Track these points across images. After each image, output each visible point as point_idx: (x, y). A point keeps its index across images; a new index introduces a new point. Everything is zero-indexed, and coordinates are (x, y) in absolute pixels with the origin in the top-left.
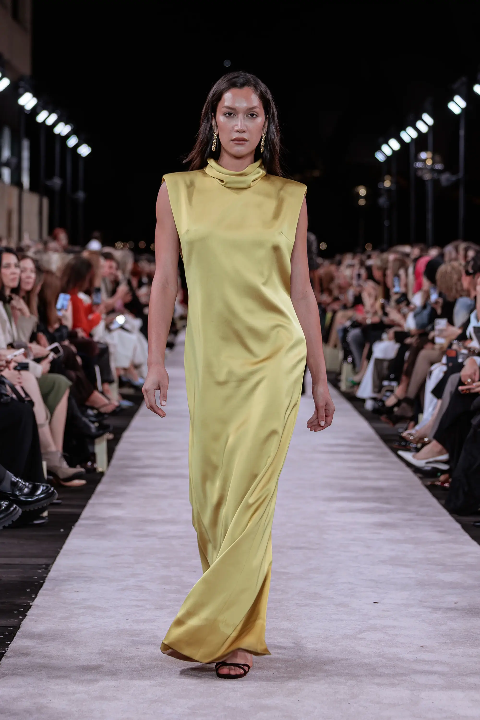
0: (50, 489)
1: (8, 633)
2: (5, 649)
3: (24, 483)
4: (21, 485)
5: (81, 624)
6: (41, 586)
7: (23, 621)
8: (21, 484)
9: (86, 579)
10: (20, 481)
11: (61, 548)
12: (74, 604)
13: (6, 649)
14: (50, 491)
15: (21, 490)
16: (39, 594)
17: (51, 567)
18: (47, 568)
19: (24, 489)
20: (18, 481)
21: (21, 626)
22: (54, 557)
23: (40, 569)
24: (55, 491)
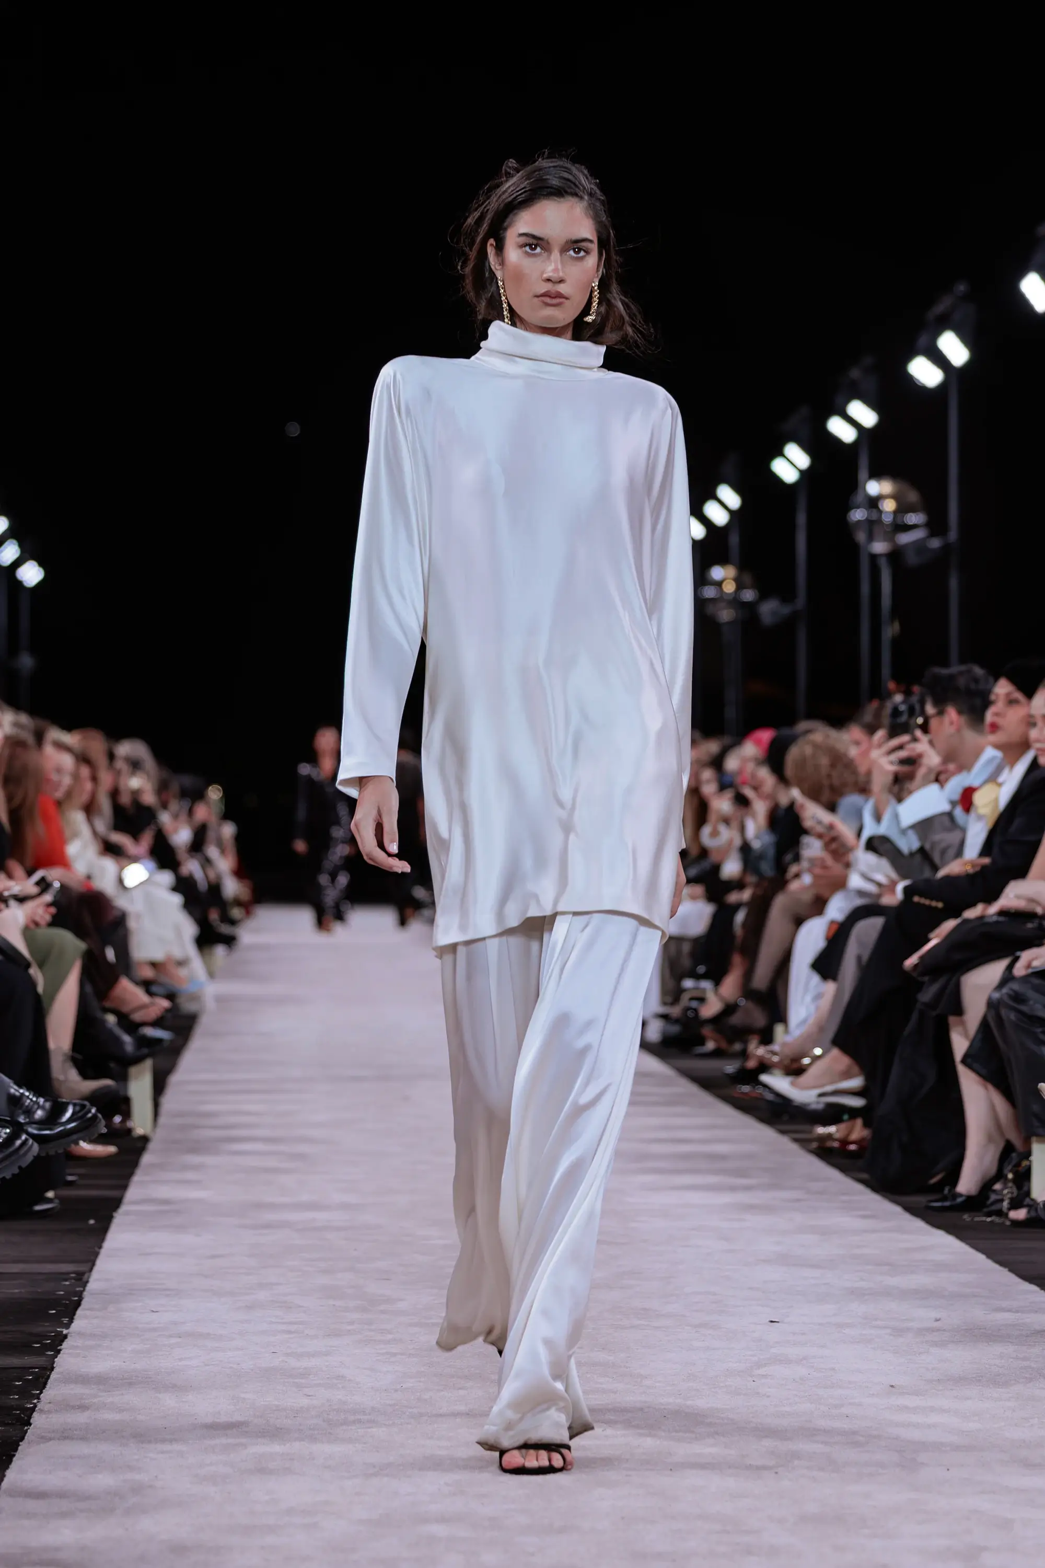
0: (90, 1111)
1: (31, 1377)
2: (33, 1401)
3: (34, 1099)
4: (29, 1103)
5: (181, 1360)
6: (78, 1304)
7: (58, 1358)
8: (28, 1101)
9: (168, 1293)
10: (27, 1094)
11: (100, 1247)
12: (155, 1330)
13: (35, 1401)
14: (90, 1115)
15: (29, 1112)
16: (76, 1317)
17: (89, 1277)
18: (81, 1279)
19: (35, 1112)
20: (22, 1094)
21: (55, 1366)
22: (91, 1260)
23: (66, 1280)
24: (100, 1115)
